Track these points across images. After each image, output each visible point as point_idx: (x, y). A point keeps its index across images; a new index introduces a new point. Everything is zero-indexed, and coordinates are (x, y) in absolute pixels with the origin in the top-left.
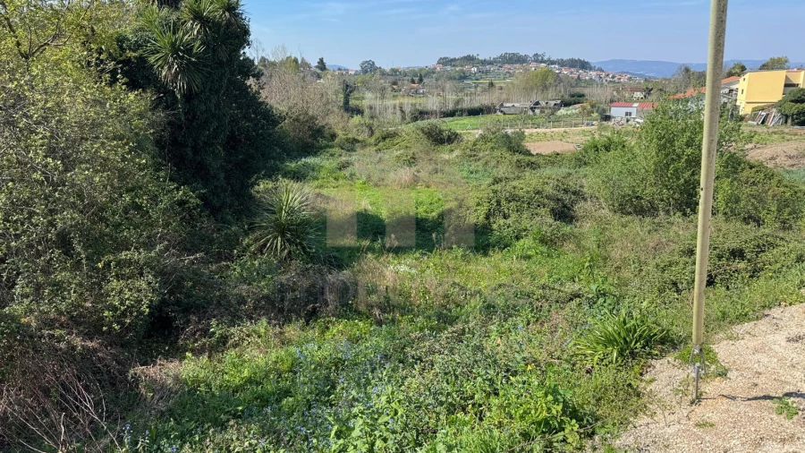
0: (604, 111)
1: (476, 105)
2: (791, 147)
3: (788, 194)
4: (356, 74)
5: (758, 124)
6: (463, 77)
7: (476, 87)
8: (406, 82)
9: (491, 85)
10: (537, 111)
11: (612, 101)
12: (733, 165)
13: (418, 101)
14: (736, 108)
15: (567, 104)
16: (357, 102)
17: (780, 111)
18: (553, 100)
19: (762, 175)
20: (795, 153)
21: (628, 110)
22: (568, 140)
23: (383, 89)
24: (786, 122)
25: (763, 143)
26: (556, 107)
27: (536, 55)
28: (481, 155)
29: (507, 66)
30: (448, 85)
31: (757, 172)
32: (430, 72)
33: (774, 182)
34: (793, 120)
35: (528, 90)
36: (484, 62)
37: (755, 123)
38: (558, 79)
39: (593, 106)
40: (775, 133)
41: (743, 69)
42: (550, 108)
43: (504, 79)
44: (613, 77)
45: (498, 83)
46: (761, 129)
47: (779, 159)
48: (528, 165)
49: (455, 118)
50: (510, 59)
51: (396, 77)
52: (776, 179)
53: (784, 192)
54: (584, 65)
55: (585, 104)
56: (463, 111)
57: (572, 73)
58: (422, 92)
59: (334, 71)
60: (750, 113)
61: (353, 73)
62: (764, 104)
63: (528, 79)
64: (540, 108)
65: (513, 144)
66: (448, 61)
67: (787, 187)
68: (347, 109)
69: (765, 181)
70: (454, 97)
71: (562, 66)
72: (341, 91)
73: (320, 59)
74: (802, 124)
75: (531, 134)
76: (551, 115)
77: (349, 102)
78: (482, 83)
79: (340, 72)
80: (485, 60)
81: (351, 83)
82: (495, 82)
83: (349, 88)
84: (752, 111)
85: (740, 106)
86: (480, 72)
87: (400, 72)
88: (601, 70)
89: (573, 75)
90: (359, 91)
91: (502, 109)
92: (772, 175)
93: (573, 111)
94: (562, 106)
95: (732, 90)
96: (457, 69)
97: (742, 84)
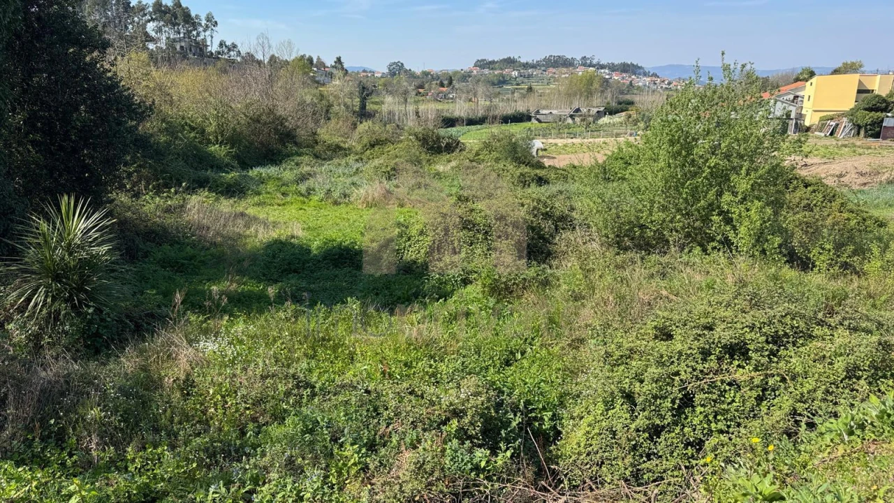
1: (509, 111)
2: (863, 162)
5: (825, 136)
6: (502, 81)
7: (513, 92)
8: (434, 86)
9: (530, 89)
10: (578, 120)
13: (446, 107)
14: (800, 116)
15: (612, 112)
16: (375, 107)
17: (851, 120)
18: (597, 107)
19: (820, 196)
20: (867, 169)
23: (406, 92)
24: (858, 133)
25: (830, 157)
26: (600, 114)
27: (584, 58)
29: (551, 69)
31: (814, 191)
32: (465, 77)
33: (836, 204)
34: (866, 131)
35: (570, 95)
36: (526, 66)
37: (823, 134)
38: (606, 83)
39: (639, 114)
40: (845, 146)
41: (812, 74)
42: (592, 116)
43: (548, 84)
44: (669, 83)
45: (539, 89)
46: (829, 140)
47: (848, 175)
48: (533, 180)
49: (484, 126)
50: (556, 62)
51: (423, 83)
52: (839, 201)
53: (848, 219)
54: (637, 70)
55: (631, 112)
56: (495, 118)
57: (623, 78)
58: (451, 96)
59: (358, 73)
60: (817, 123)
61: (380, 75)
62: (833, 113)
63: (571, 82)
64: (581, 115)
65: (518, 154)
66: (487, 64)
67: (852, 212)
68: (364, 114)
69: (824, 204)
70: (488, 103)
71: (613, 71)
72: (357, 94)
73: (337, 58)
74: (877, 136)
75: (565, 146)
76: (590, 124)
77: (365, 107)
78: (522, 89)
79: (365, 74)
80: (527, 63)
81: (369, 85)
82: (534, 86)
83: (366, 90)
84: (820, 121)
85: (805, 115)
86: (521, 76)
87: (431, 75)
88: (655, 75)
89: (624, 81)
90: (378, 95)
91: (538, 116)
92: (834, 196)
93: (617, 119)
94: (605, 114)
95: (798, 97)
96: (496, 73)
97: (809, 90)
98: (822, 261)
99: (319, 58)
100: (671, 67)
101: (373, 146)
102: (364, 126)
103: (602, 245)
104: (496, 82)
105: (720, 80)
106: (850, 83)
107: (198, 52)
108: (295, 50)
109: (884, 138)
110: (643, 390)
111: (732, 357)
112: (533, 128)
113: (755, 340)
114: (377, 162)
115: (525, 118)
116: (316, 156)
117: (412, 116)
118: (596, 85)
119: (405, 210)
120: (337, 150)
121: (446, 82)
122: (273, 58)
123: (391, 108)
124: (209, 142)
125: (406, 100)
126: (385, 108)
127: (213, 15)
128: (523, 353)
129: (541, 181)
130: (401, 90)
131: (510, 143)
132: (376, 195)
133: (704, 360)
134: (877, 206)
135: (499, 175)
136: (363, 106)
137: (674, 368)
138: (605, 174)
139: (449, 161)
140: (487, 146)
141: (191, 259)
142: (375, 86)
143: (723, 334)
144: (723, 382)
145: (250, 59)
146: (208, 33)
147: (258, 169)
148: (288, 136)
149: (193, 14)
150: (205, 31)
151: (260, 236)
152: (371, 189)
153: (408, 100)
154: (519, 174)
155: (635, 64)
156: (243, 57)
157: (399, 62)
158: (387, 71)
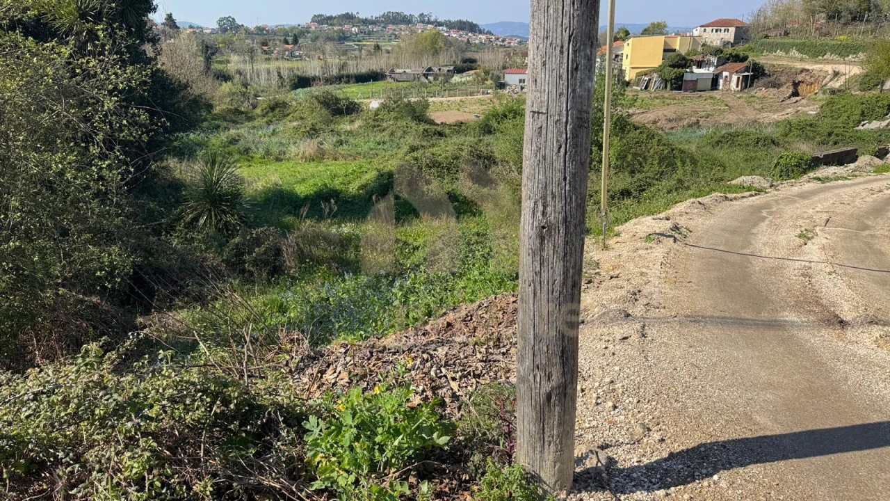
0: (499, 78)
1: (363, 70)
2: (670, 111)
3: (665, 152)
4: (213, 32)
5: (641, 89)
6: (343, 38)
7: (360, 50)
8: (278, 42)
10: (431, 78)
11: (504, 68)
12: (621, 126)
13: (295, 65)
14: (621, 72)
15: (461, 71)
17: (660, 76)
18: (446, 66)
20: (674, 116)
21: (522, 76)
22: (466, 109)
23: (252, 51)
24: (666, 87)
25: (646, 108)
26: (450, 73)
27: (421, 15)
28: (385, 125)
29: (391, 26)
30: (329, 47)
32: (304, 32)
34: (672, 85)
36: (365, 23)
37: (639, 88)
38: (445, 40)
39: (487, 73)
40: (657, 98)
41: (628, 35)
42: (444, 75)
43: (390, 40)
44: (503, 41)
45: (385, 46)
46: (643, 95)
47: (661, 122)
48: (435, 134)
50: (395, 18)
51: (266, 41)
54: (473, 28)
57: (460, 36)
58: (298, 54)
60: (634, 78)
61: (209, 31)
62: (646, 69)
63: (412, 39)
66: (324, 19)
67: (665, 145)
70: (337, 61)
71: (451, 28)
74: (679, 88)
76: (445, 83)
77: (210, 67)
79: (191, 30)
80: (366, 19)
81: (212, 44)
83: (210, 49)
84: (637, 76)
85: (625, 71)
86: (362, 32)
87: (266, 31)
88: (489, 33)
89: (462, 39)
90: (222, 53)
91: (393, 75)
93: (466, 77)
94: (455, 73)
95: (618, 56)
96: (335, 29)
97: (627, 49)
100: (502, 24)
104: (337, 38)
106: (658, 42)
109: (686, 90)
115: (380, 77)
118: (439, 43)
121: (290, 39)
123: (238, 67)
125: (252, 59)
126: (231, 68)
130: (246, 49)
136: (208, 66)
155: (471, 22)
157: (229, 17)
158: (217, 26)
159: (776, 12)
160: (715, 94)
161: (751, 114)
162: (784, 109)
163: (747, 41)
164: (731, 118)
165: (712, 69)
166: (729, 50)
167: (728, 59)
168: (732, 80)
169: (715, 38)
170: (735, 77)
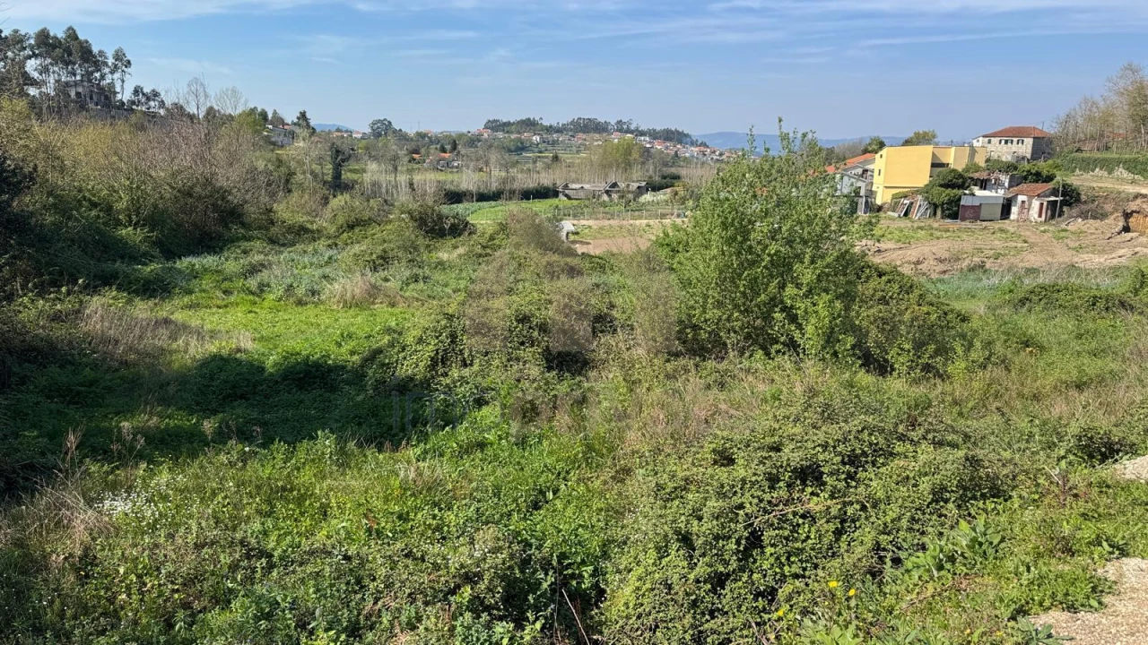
1: (530, 183)
2: (942, 247)
3: (933, 317)
4: (365, 137)
5: (900, 216)
6: (521, 148)
7: (534, 162)
8: (432, 151)
9: (556, 158)
10: (615, 196)
13: (450, 177)
14: (871, 194)
15: (656, 188)
16: (355, 176)
17: (927, 199)
18: (637, 181)
19: (896, 286)
20: (946, 255)
23: (395, 158)
24: (935, 214)
25: (905, 242)
26: (640, 191)
27: (619, 122)
29: (580, 135)
31: (889, 281)
32: (473, 141)
33: (914, 296)
34: (943, 211)
35: (605, 167)
36: (550, 129)
37: (896, 215)
38: (646, 153)
39: (687, 190)
40: (921, 228)
41: (882, 145)
42: (632, 192)
43: (578, 152)
44: (721, 155)
45: (567, 158)
46: (904, 222)
47: (926, 262)
49: (499, 202)
50: (585, 126)
51: (418, 148)
52: (917, 292)
53: (928, 313)
54: (683, 138)
55: (677, 189)
56: (512, 192)
57: (667, 148)
58: (456, 164)
59: (330, 132)
60: (889, 201)
61: (359, 136)
62: (906, 190)
63: (605, 152)
64: (619, 191)
65: (545, 239)
66: (500, 126)
67: (932, 305)
68: (338, 185)
69: (901, 296)
70: (503, 174)
71: (655, 139)
72: (329, 158)
73: (301, 113)
74: (954, 216)
75: (601, 228)
76: (630, 201)
77: (340, 176)
78: (546, 157)
79: (339, 134)
80: (551, 127)
81: (345, 148)
82: (562, 155)
83: (341, 154)
84: (892, 199)
85: (876, 192)
86: (544, 142)
87: (429, 137)
88: (705, 145)
89: (669, 151)
90: (358, 160)
91: (567, 191)
92: (911, 287)
93: (662, 196)
94: (647, 190)
95: (867, 171)
96: (513, 137)
97: (879, 163)
98: (901, 362)
99: (275, 112)
100: (721, 135)
101: (351, 227)
102: (339, 201)
103: (648, 352)
104: (513, 148)
105: (777, 151)
106: (922, 156)
107: (105, 101)
108: (243, 100)
109: (963, 219)
110: (702, 530)
111: (804, 483)
112: (561, 206)
113: (829, 461)
114: (357, 248)
115: (551, 193)
116: (272, 241)
117: (405, 189)
118: (635, 155)
119: (397, 310)
120: (301, 233)
121: (448, 147)
122: (210, 111)
123: (375, 178)
124: (118, 223)
125: (396, 169)
126: (367, 178)
127: (125, 51)
128: (555, 493)
129: (573, 272)
130: (389, 155)
131: (533, 225)
132: (357, 291)
133: (772, 488)
134: (958, 297)
135: (520, 265)
136: (337, 176)
137: (737, 500)
138: (649, 263)
139: (455, 247)
140: (503, 228)
141: (90, 385)
142: (353, 149)
143: (792, 456)
144: (795, 514)
145: (178, 111)
146: (117, 76)
147: (189, 259)
148: (232, 215)
149: (95, 50)
150: (112, 72)
151: (193, 351)
152: (352, 283)
153: (399, 168)
154: (545, 263)
155: (681, 131)
156: (167, 110)
157: (385, 120)
158: (370, 131)
159: (1090, 119)
160: (1005, 224)
161: (1063, 256)
162: (1114, 249)
163: (1050, 155)
164: (1033, 260)
165: (1001, 192)
166: (1026, 166)
167: (1025, 178)
168: (1031, 207)
169: (1005, 152)
170: (1036, 204)
